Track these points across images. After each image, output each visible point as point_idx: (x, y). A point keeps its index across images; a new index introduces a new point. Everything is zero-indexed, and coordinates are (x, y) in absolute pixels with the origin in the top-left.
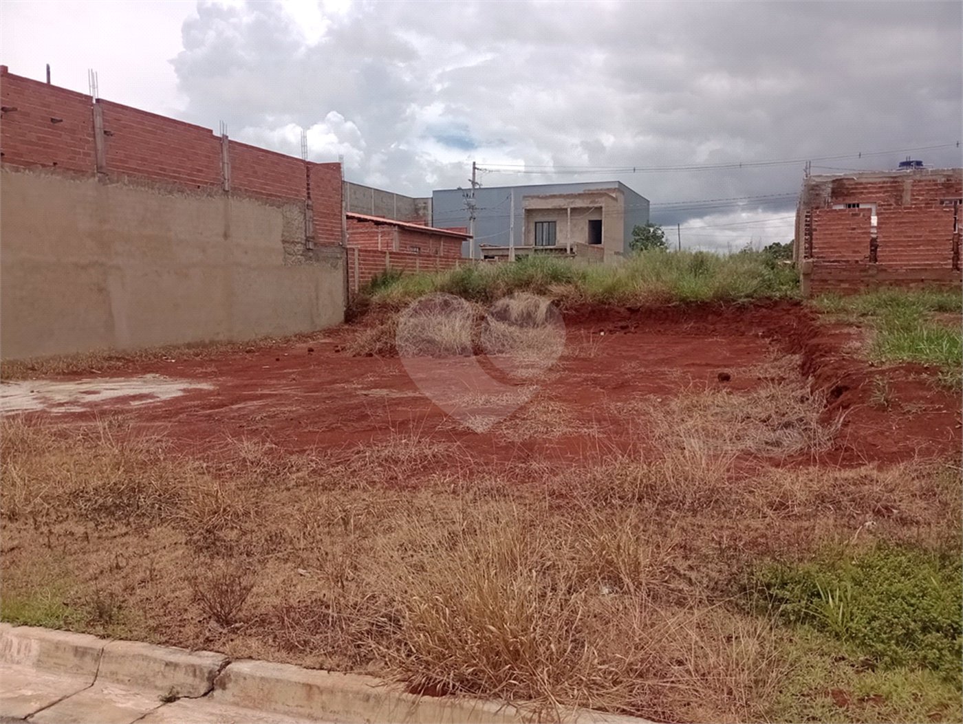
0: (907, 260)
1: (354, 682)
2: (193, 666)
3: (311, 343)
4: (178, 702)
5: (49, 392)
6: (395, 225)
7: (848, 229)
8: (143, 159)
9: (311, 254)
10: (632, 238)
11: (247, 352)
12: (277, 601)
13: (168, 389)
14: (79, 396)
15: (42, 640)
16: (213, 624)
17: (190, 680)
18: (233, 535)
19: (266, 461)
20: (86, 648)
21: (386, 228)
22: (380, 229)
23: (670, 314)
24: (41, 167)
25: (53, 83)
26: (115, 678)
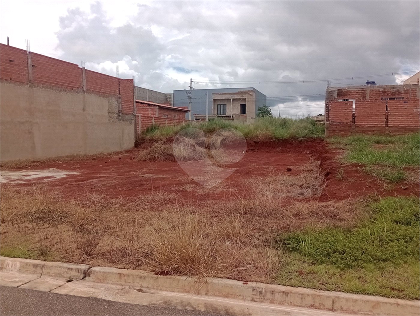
0: (367, 123)
1: (136, 272)
2: (78, 269)
3: (120, 156)
4: (72, 282)
5: (9, 175)
6: (157, 106)
7: (343, 110)
8: (48, 77)
9: (120, 118)
10: (258, 112)
11: (93, 159)
12: (108, 248)
13: (60, 174)
14: (22, 177)
15: (21, 262)
16: (85, 256)
17: (77, 274)
18: (91, 227)
19: (102, 201)
20: (38, 264)
21: (153, 107)
22: (150, 107)
23: (272, 144)
24: (5, 80)
25: (10, 45)
26: (49, 274)
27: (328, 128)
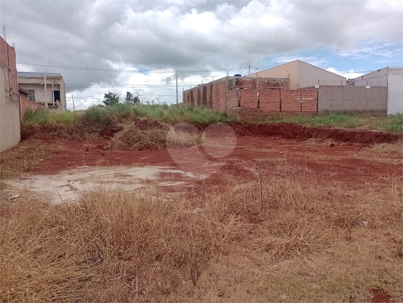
0: (268, 108)
7: (251, 97)
9: (11, 98)
27: (240, 113)
